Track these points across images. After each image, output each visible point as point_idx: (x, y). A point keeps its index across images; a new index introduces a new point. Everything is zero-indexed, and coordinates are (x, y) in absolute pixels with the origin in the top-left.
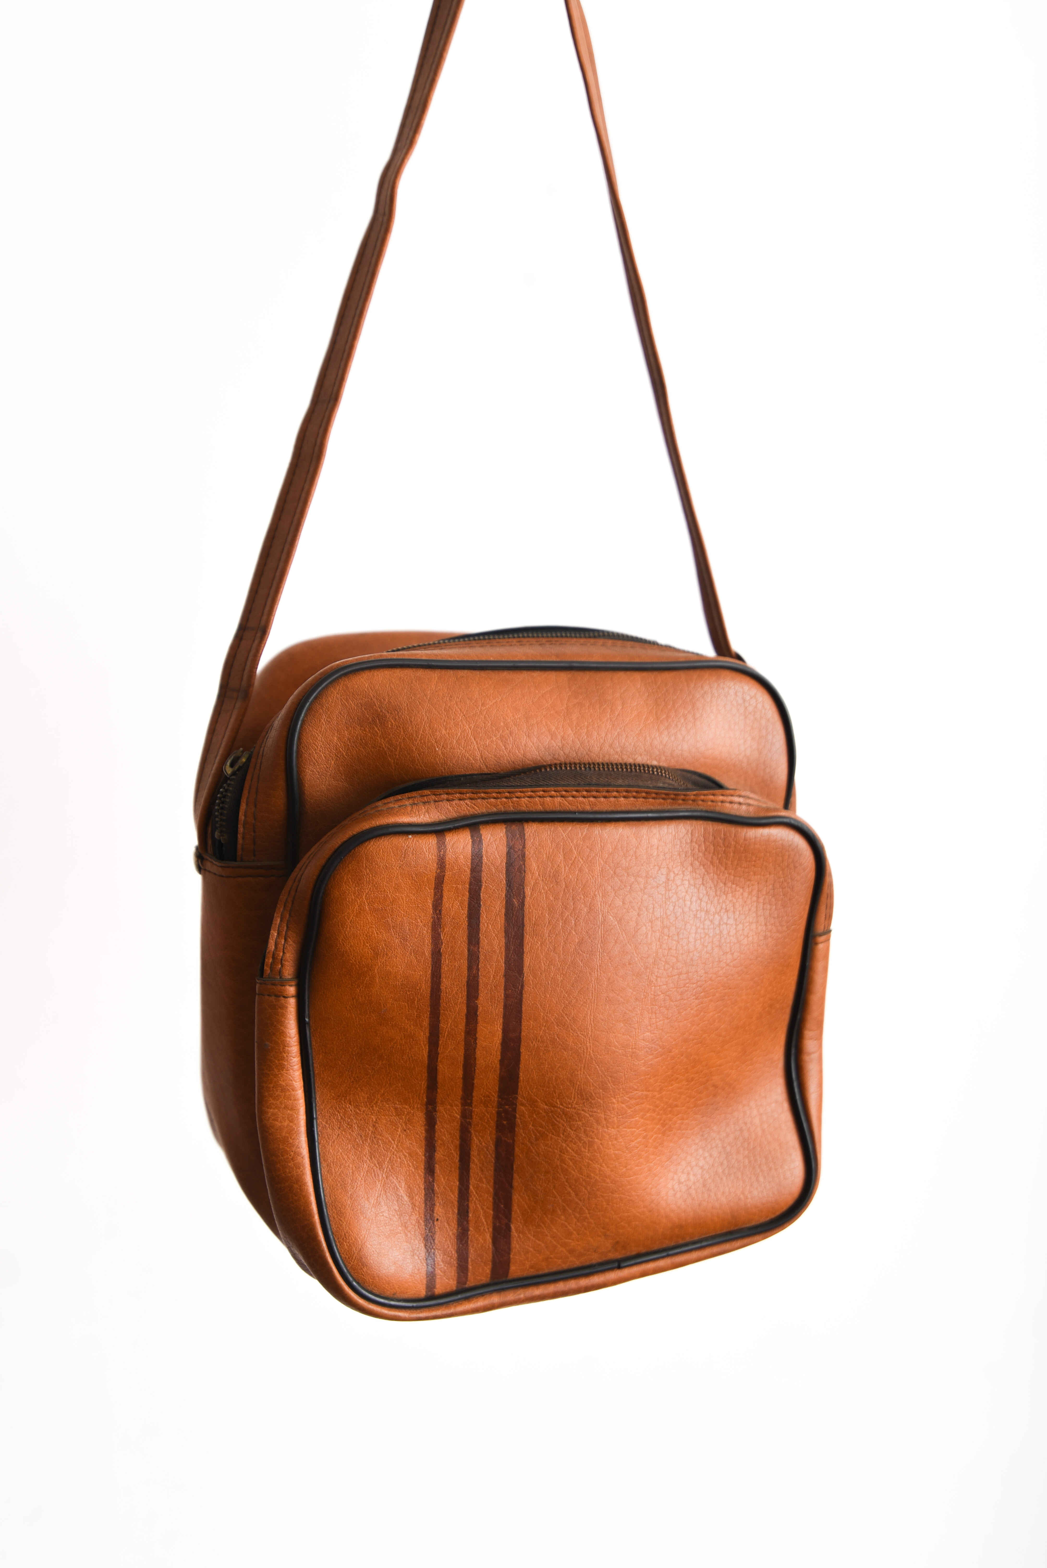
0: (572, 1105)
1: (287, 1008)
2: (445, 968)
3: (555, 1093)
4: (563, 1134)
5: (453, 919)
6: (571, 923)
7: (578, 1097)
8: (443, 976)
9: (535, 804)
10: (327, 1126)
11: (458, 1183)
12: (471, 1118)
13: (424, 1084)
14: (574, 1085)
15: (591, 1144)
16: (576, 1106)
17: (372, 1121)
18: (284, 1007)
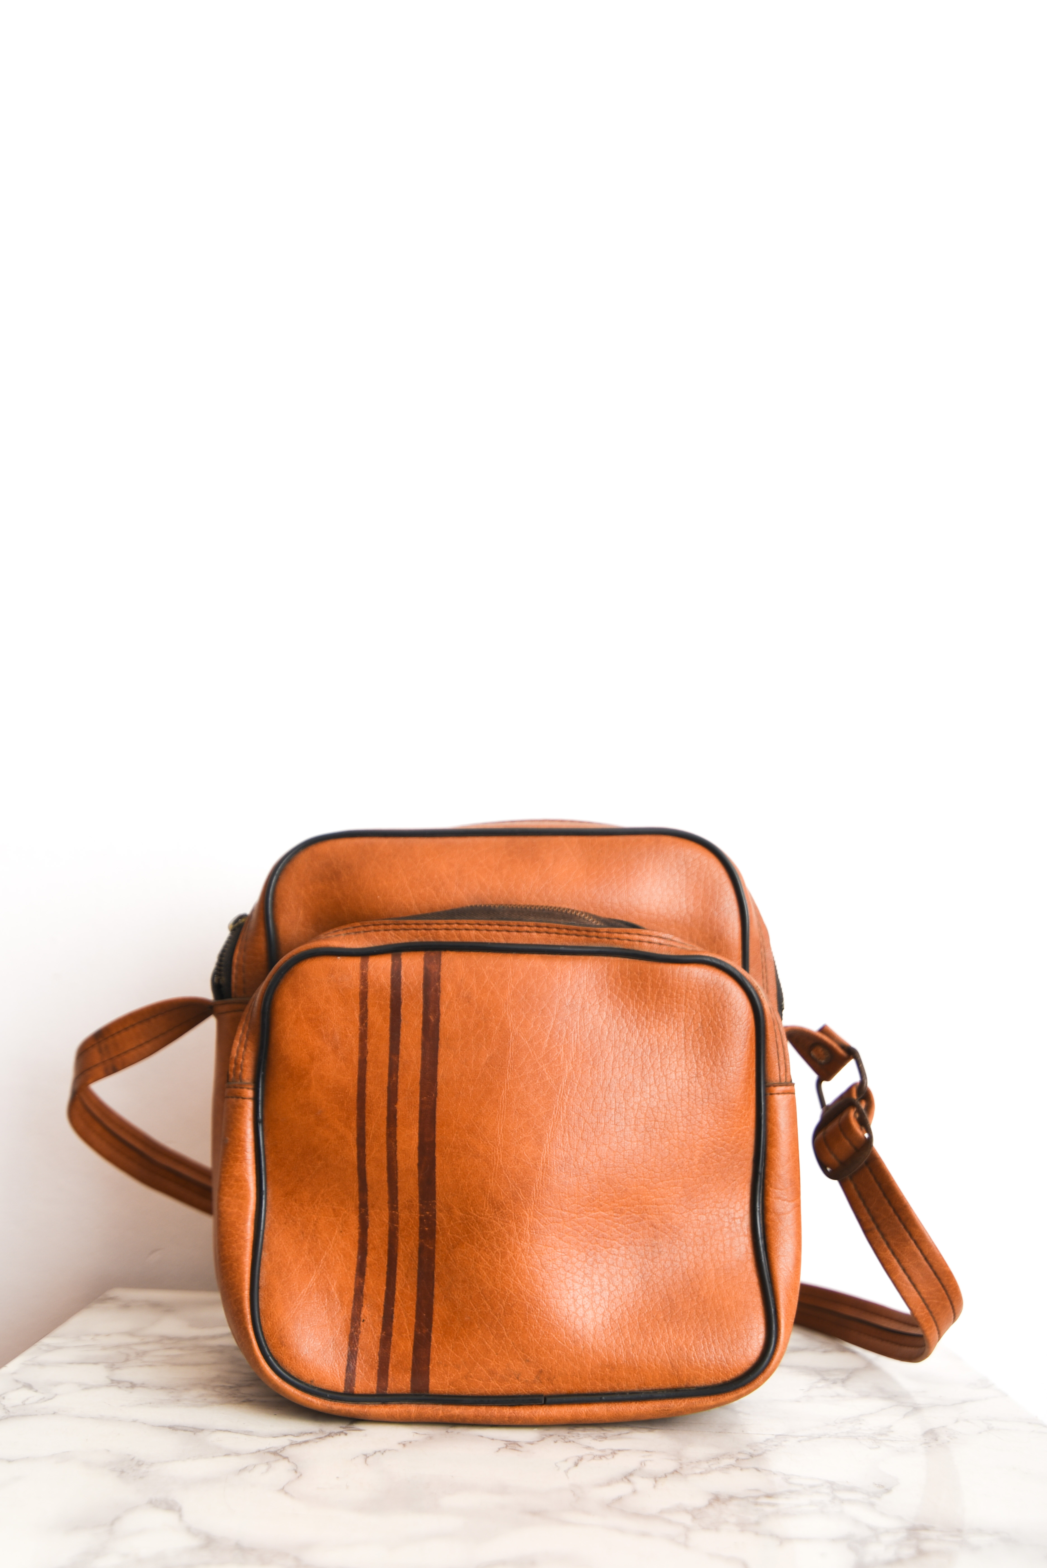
0: (484, 1213)
1: (243, 1107)
2: (369, 1075)
3: (469, 1200)
4: (477, 1243)
5: (377, 1031)
6: (483, 1040)
7: (490, 1206)
8: (368, 1081)
9: (453, 936)
10: (275, 1220)
11: (385, 1288)
12: (398, 1224)
13: (356, 1186)
14: (485, 1193)
15: (504, 1255)
16: (488, 1214)
17: (314, 1220)
18: (241, 1107)
